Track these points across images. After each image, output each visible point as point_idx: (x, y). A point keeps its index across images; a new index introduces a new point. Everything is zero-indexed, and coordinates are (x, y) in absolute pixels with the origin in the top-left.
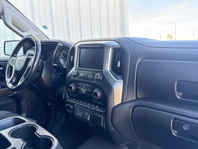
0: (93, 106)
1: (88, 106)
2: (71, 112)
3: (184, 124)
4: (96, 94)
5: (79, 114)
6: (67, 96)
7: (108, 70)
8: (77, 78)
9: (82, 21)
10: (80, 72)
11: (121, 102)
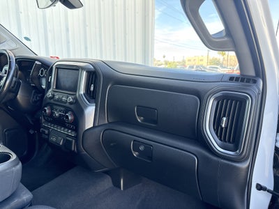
0: (66, 130)
1: (62, 130)
2: (47, 137)
3: (140, 145)
4: (67, 117)
5: (53, 139)
6: (43, 120)
7: (82, 93)
8: (52, 101)
9: (87, 28)
10: (56, 94)
11: (92, 126)
